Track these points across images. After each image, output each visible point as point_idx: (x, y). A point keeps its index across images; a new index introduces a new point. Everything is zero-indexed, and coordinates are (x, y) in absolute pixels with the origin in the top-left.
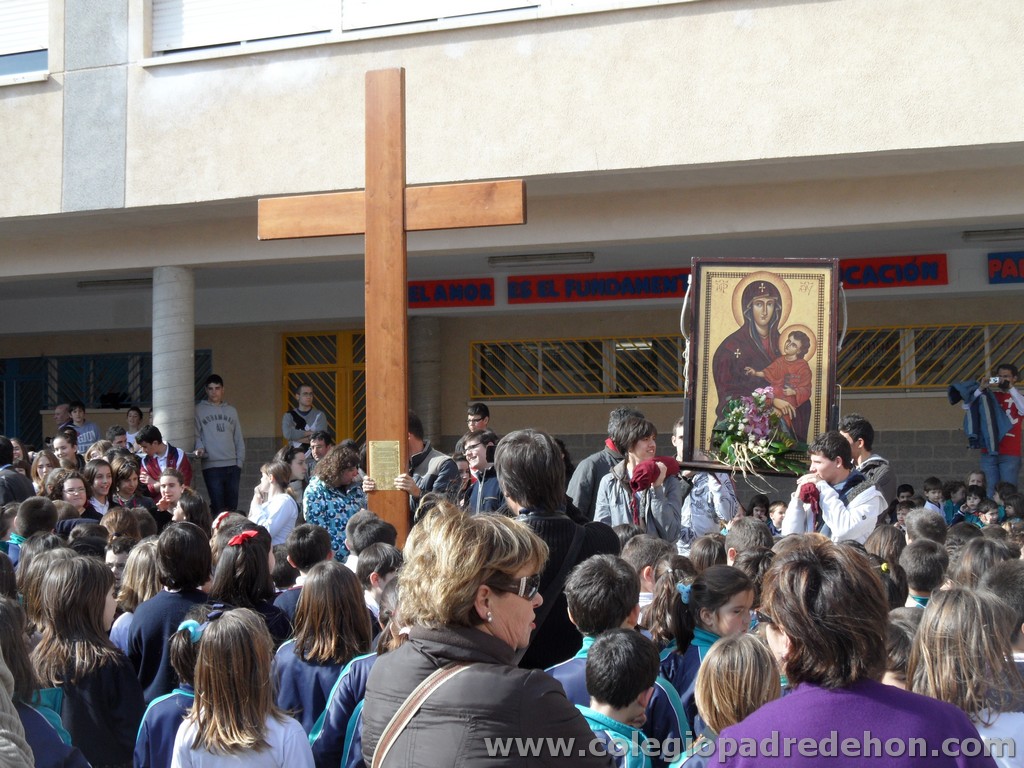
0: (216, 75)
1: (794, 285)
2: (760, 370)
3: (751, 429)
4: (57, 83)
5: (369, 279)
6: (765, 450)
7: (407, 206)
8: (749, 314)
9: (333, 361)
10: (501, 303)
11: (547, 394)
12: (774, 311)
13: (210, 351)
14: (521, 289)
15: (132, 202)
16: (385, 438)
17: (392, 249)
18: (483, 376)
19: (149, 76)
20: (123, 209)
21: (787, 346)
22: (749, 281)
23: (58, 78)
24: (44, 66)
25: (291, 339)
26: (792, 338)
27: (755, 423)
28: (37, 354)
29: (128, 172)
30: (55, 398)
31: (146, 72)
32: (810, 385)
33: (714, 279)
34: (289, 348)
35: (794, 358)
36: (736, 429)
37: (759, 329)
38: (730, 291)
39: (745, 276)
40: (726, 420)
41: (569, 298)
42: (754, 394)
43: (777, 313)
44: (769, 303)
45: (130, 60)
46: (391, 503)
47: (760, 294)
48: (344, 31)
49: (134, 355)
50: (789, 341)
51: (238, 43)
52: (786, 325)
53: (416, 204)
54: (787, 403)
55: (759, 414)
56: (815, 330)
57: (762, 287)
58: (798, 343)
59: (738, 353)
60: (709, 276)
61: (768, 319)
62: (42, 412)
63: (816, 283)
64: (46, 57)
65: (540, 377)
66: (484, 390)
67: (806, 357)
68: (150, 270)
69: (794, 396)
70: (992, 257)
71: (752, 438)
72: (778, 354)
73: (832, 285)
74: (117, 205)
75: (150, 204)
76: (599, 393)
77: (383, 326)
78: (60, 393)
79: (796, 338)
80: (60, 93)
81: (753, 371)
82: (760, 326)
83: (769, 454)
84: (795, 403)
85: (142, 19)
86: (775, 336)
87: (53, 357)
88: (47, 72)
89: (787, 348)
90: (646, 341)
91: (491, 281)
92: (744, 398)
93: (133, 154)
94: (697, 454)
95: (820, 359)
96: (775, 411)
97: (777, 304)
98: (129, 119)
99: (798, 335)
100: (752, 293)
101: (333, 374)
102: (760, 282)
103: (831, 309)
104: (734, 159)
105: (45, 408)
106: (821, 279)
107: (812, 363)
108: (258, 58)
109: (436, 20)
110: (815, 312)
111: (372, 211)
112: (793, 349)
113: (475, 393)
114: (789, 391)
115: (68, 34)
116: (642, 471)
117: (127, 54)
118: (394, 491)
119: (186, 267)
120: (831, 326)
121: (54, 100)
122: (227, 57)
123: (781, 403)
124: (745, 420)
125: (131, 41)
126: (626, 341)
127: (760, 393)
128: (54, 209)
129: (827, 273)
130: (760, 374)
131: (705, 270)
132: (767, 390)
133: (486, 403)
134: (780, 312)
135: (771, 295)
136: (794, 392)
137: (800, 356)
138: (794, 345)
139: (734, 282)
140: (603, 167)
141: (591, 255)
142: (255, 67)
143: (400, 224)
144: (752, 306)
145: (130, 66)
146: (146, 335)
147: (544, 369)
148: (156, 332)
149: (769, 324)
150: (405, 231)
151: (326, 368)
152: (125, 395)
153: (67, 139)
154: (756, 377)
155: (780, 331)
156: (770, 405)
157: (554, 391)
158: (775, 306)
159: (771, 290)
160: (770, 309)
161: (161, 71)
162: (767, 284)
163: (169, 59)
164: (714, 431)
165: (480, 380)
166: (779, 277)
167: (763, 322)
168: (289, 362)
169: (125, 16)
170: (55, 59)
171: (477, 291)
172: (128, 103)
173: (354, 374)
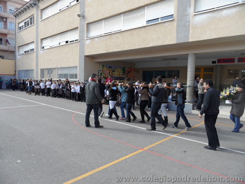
0: (210, 15)
4: (175, 20)
10: (236, 62)
13: (179, 70)
14: (240, 60)
15: (190, 40)
20: (188, 42)
24: (173, 17)
28: (152, 70)
29: (190, 35)
31: (194, 16)
45: (191, 14)
48: (242, 2)
51: (215, 8)
62: (152, 78)
68: (187, 55)
75: (194, 41)
80: (176, 22)
87: (154, 71)
93: (191, 32)
98: (190, 25)
101: (200, 74)
108: (221, 10)
113: (227, 78)
115: (178, 11)
119: (195, 54)
121: (175, 24)
122: (212, 11)
125: (191, 10)
128: (175, 43)
152: (165, 76)
153: (177, 30)
165: (228, 75)
169: (190, 6)
170: (175, 16)
171: (232, 60)
172: (190, 22)
173: (204, 74)
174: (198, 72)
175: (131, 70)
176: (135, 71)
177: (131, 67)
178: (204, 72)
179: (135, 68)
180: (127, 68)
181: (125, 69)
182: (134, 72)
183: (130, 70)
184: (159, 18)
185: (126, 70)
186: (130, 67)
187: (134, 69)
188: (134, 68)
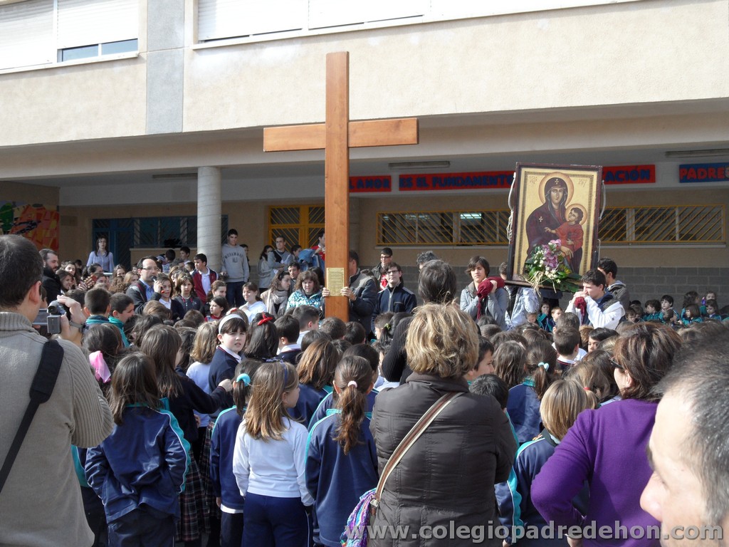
1: (575, 180)
2: (553, 229)
3: (547, 263)
4: (143, 59)
5: (327, 174)
6: (555, 276)
7: (350, 133)
8: (548, 196)
9: (298, 222)
10: (395, 190)
11: (420, 243)
12: (563, 195)
13: (227, 216)
14: (406, 182)
15: (187, 128)
16: (336, 266)
17: (341, 158)
18: (384, 232)
19: (197, 55)
20: (181, 133)
21: (570, 216)
22: (549, 178)
23: (144, 56)
24: (136, 48)
25: (274, 210)
26: (573, 212)
27: (550, 260)
28: (128, 216)
29: (184, 111)
30: (138, 241)
31: (195, 52)
32: (582, 239)
33: (529, 176)
34: (272, 215)
35: (573, 223)
36: (538, 263)
37: (554, 206)
38: (538, 183)
39: (547, 174)
40: (532, 258)
41: (434, 188)
42: (549, 244)
43: (565, 196)
44: (560, 191)
45: (185, 45)
46: (338, 303)
47: (555, 185)
48: (310, 29)
49: (183, 217)
50: (571, 213)
51: (248, 36)
52: (570, 204)
53: (355, 132)
54: (568, 249)
55: (552, 255)
56: (587, 207)
57: (557, 181)
58: (576, 215)
59: (541, 219)
60: (526, 173)
61: (559, 200)
62: (131, 249)
63: (588, 180)
64: (137, 43)
65: (417, 233)
66: (384, 240)
67: (580, 222)
68: (196, 169)
69: (572, 245)
70: (682, 167)
71: (548, 269)
72: (565, 220)
73: (597, 182)
74: (178, 130)
75: (197, 130)
76: (451, 243)
77: (335, 203)
78: (141, 239)
79: (575, 211)
80: (145, 65)
81: (549, 230)
82: (555, 204)
83: (557, 279)
84: (573, 249)
85: (192, 21)
86: (563, 210)
87: (137, 218)
88: (138, 52)
89: (570, 217)
90: (478, 213)
91: (390, 177)
92: (544, 246)
93: (187, 101)
94: (515, 276)
95: (588, 224)
96: (562, 253)
97: (565, 191)
98: (185, 80)
99: (577, 210)
100: (550, 184)
101: (297, 230)
102: (554, 179)
103: (596, 196)
104: (536, 108)
105: (132, 247)
106: (591, 177)
107: (584, 227)
108: (259, 45)
109: (363, 23)
110: (587, 197)
111: (329, 135)
112: (573, 218)
113: (379, 242)
114: (570, 242)
115: (150, 30)
116: (483, 287)
117: (184, 42)
118: (340, 297)
119: (217, 167)
120: (596, 206)
121: (141, 69)
122: (241, 44)
123: (565, 249)
124: (544, 258)
125: (186, 34)
126: (466, 213)
127: (553, 243)
128: (142, 133)
129: (595, 174)
130: (554, 231)
131: (524, 170)
132: (557, 241)
133: (391, 248)
134: (567, 196)
135: (562, 186)
136: (573, 243)
137: (577, 222)
138: (574, 215)
139: (540, 178)
140: (459, 112)
141: (448, 163)
142: (258, 50)
143: (346, 143)
144: (550, 192)
145: (185, 49)
146: (194, 206)
147: (419, 228)
148: (200, 204)
149: (560, 203)
150: (348, 148)
151: (293, 226)
152: (178, 240)
153: (149, 91)
154: (551, 233)
155: (566, 207)
156: (559, 250)
157: (424, 241)
158: (564, 193)
159: (562, 183)
160: (561, 194)
161: (204, 52)
162: (560, 180)
163: (207, 45)
164: (526, 264)
165: (382, 234)
166: (567, 176)
167: (556, 201)
168: (273, 222)
169: (183, 19)
170: (142, 44)
171: (381, 183)
172: (185, 71)
173: (310, 230)
174: (290, 222)
175: (39, 216)
176: (57, 217)
177: (42, 205)
178: (310, 222)
179: (58, 207)
180: (22, 210)
181: (12, 212)
182: (53, 224)
183: (34, 218)
184: (97, 45)
185: (17, 214)
186: (35, 205)
187: (52, 213)
188: (54, 208)
